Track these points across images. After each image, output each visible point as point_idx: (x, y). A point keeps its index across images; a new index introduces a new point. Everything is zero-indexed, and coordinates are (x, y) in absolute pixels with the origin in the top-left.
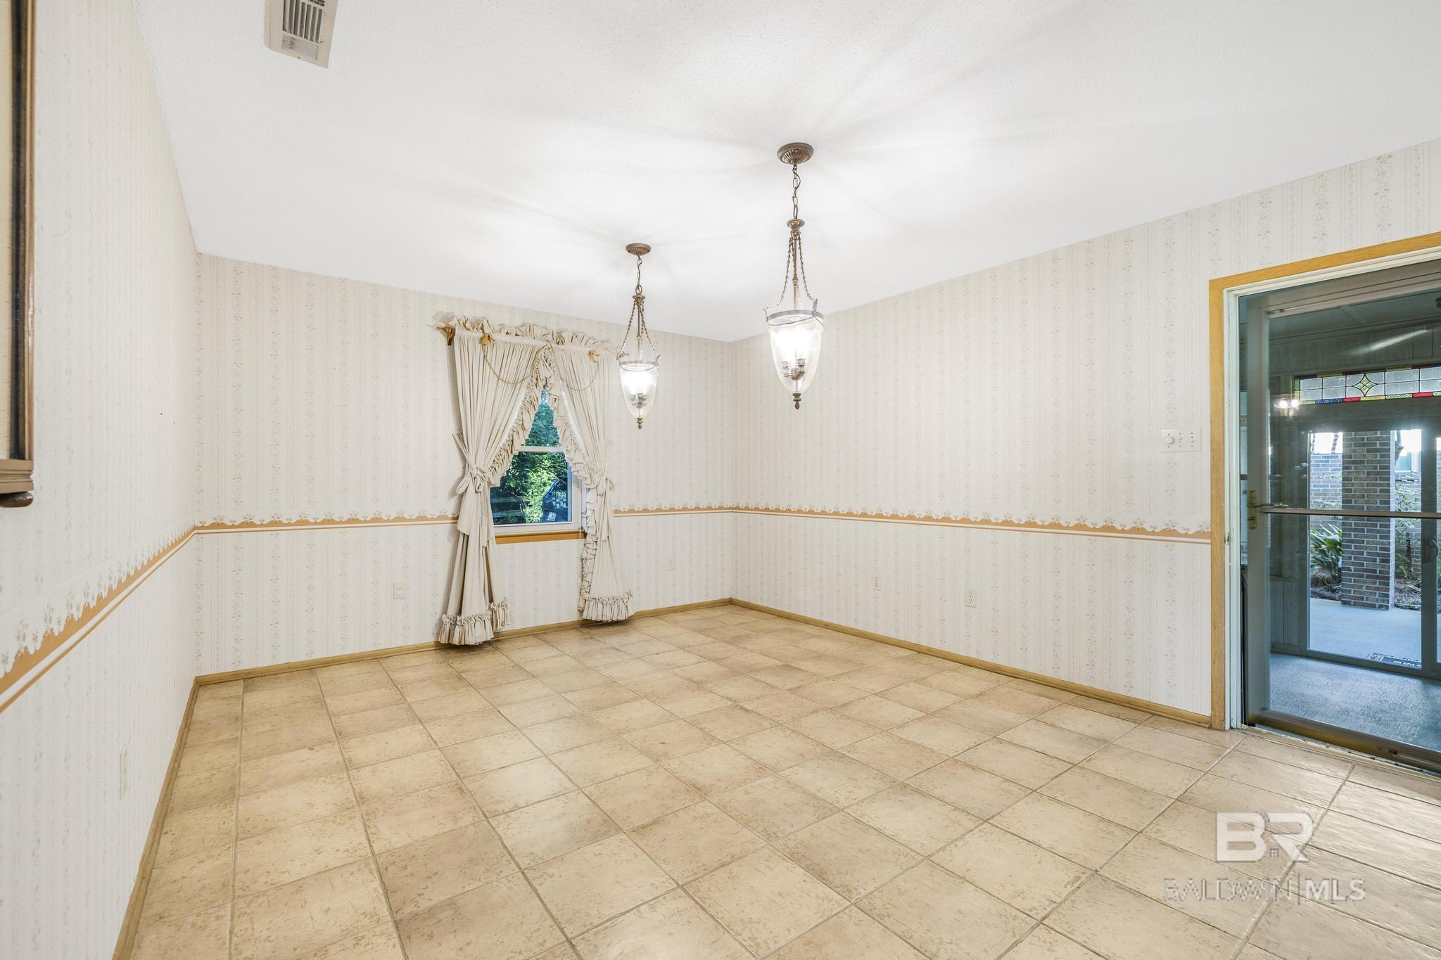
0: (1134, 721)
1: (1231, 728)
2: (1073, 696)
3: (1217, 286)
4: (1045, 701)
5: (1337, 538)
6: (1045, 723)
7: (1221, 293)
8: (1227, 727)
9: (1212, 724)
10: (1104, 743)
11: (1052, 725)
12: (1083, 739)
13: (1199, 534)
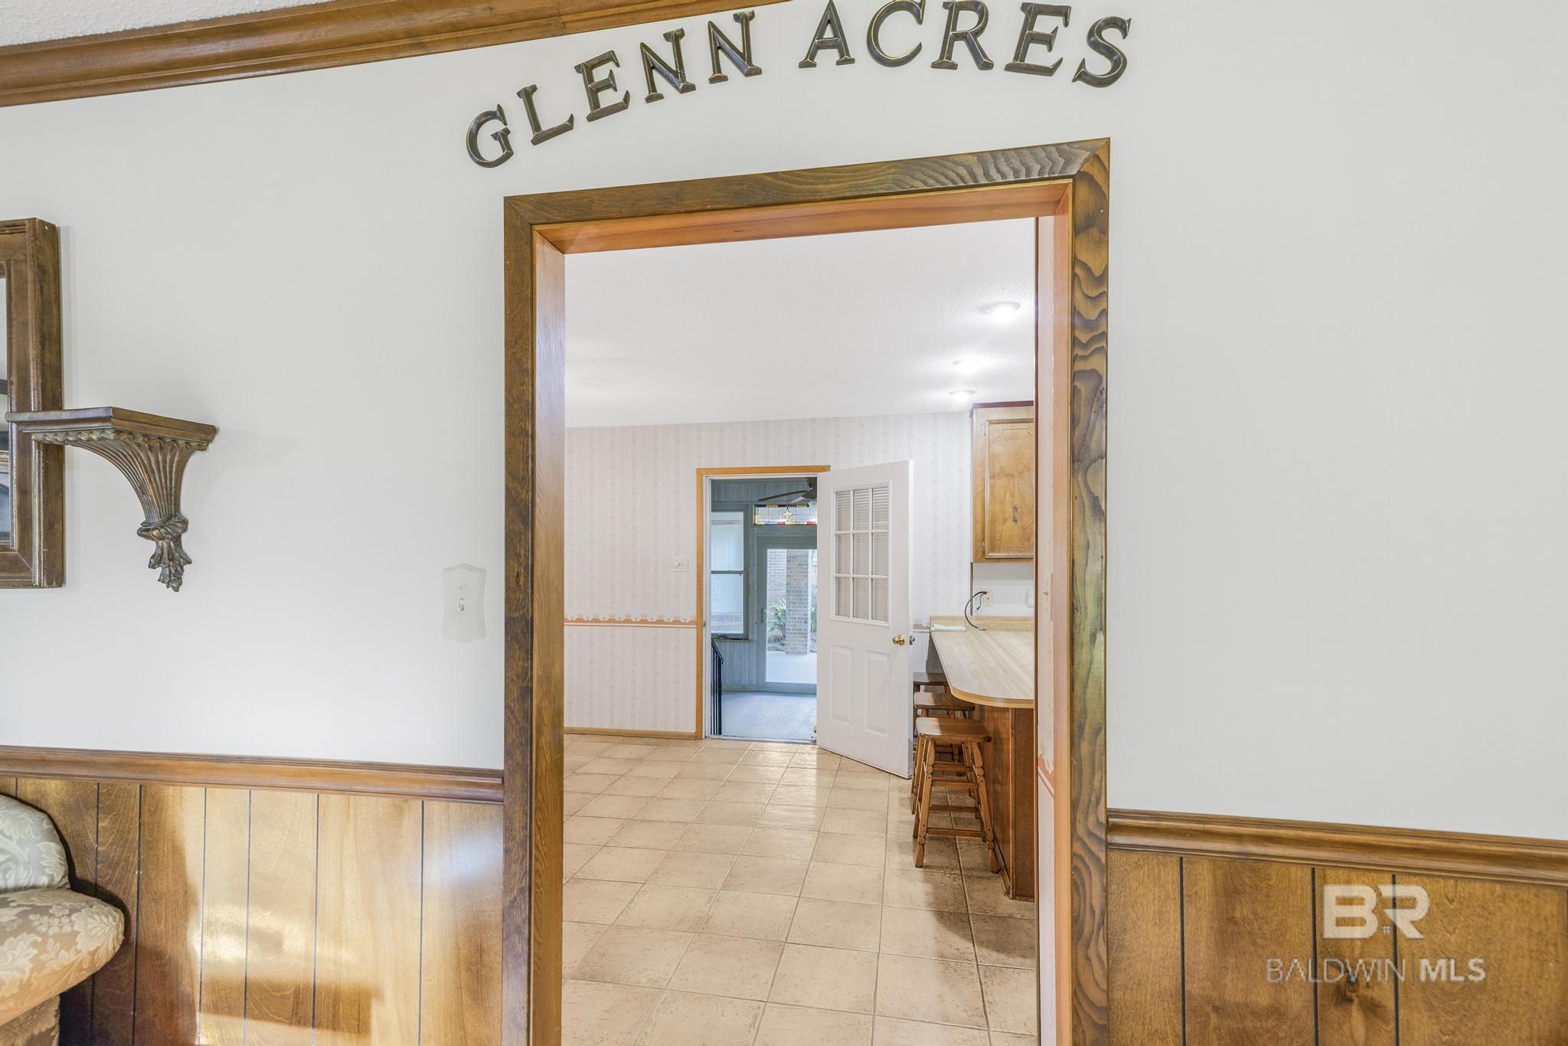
0: (656, 745)
1: (706, 737)
2: (622, 738)
3: (700, 473)
4: (604, 745)
5: (785, 607)
6: (605, 758)
7: (702, 478)
8: (703, 737)
9: (697, 737)
10: (639, 760)
11: (609, 758)
12: (628, 761)
13: (691, 623)
